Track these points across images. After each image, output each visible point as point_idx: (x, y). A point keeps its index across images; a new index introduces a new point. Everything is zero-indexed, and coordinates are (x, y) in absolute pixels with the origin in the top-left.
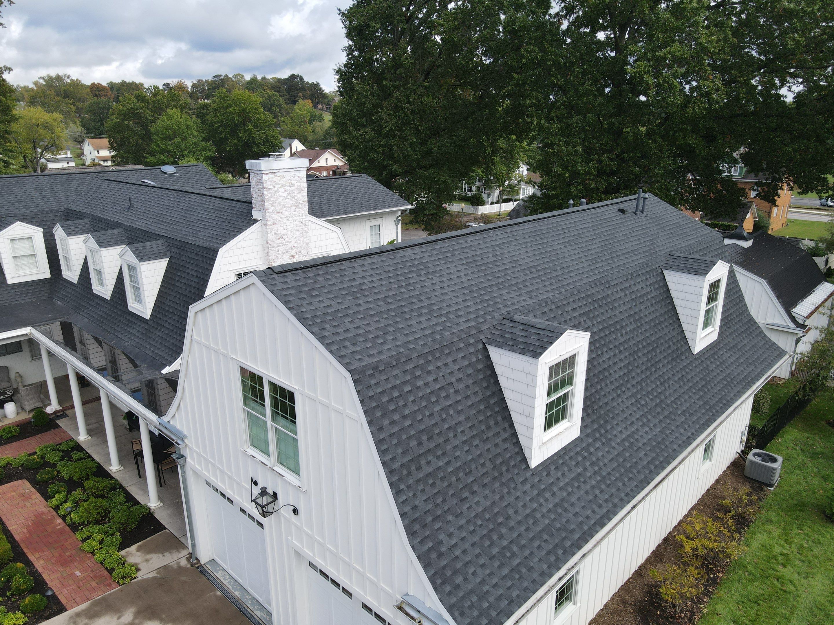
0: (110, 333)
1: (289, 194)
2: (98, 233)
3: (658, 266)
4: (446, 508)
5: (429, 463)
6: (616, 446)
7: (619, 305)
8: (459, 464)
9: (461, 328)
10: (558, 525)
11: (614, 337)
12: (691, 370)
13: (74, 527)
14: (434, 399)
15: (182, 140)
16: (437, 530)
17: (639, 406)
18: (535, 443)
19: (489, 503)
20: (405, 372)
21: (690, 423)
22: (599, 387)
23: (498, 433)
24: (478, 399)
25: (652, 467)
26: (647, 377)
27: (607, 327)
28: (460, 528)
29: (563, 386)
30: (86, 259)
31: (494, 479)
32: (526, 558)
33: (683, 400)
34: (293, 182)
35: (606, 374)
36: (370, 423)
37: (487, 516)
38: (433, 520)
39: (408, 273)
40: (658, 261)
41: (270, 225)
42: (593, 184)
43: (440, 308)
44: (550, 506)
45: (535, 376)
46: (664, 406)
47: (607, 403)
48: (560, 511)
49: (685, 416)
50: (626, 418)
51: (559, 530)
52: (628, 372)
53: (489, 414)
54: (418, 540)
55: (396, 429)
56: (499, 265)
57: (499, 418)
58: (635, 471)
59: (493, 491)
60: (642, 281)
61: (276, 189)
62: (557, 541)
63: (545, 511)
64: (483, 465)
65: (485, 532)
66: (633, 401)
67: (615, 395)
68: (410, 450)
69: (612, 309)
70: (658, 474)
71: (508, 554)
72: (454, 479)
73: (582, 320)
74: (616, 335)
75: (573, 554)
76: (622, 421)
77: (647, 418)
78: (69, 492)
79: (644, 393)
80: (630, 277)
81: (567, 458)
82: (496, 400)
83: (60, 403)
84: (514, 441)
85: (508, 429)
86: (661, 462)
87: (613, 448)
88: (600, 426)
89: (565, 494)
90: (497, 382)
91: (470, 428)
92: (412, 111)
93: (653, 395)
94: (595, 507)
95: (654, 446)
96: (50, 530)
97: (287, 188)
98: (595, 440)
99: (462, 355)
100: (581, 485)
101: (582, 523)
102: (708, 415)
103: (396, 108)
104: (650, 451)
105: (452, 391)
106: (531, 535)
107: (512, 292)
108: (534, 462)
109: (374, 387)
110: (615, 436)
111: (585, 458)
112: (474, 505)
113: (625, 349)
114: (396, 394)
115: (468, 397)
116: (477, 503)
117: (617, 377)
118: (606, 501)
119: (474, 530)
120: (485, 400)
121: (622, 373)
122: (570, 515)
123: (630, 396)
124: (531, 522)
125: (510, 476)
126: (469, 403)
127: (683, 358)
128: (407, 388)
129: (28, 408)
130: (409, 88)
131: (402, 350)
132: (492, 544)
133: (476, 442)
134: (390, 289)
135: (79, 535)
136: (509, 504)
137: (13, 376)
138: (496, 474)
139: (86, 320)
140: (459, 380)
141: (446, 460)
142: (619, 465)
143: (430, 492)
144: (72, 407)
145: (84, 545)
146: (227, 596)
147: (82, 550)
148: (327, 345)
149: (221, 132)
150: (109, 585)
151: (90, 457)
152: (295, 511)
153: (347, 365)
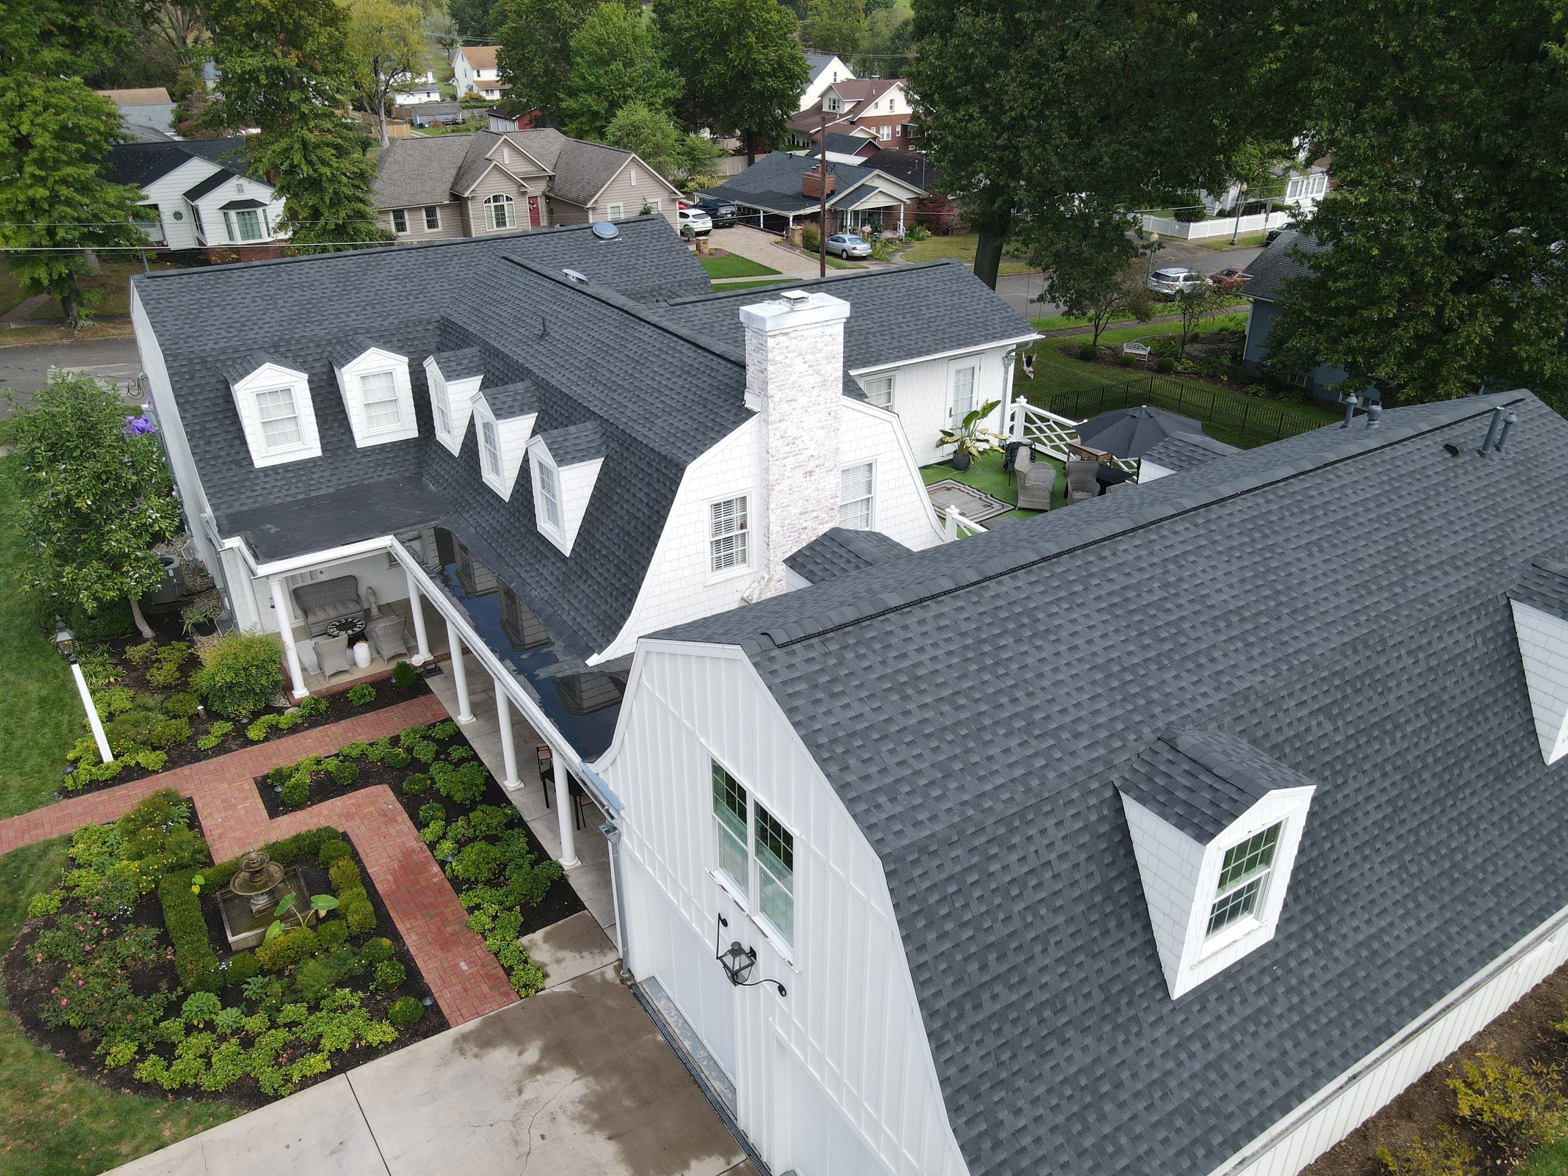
0: (509, 565)
1: (810, 366)
2: (494, 390)
3: (1500, 592)
4: (1015, 1069)
5: (994, 997)
6: (1342, 957)
7: (1399, 685)
8: (1046, 996)
9: (1079, 762)
10: (1205, 1104)
11: (1377, 747)
12: (1534, 798)
13: (458, 884)
14: (1014, 892)
15: (625, 66)
16: (997, 1103)
17: (1404, 876)
18: (1184, 964)
19: (1089, 1059)
20: (972, 851)
21: (1505, 912)
22: (1328, 845)
23: (1121, 941)
24: (1092, 885)
25: (1406, 1002)
26: (1433, 818)
27: (1364, 730)
28: (1035, 1101)
29: (1251, 864)
31: (1105, 1018)
32: (1139, 1158)
33: (1500, 863)
34: (819, 346)
35: (1347, 819)
36: (905, 939)
37: (1083, 1082)
38: (992, 1087)
39: (999, 635)
40: (1504, 581)
41: (774, 423)
43: (1047, 718)
44: (1197, 1066)
46: (1456, 875)
47: (1338, 875)
48: (1213, 1076)
49: (1498, 896)
50: (1372, 902)
51: (1205, 1112)
52: (1395, 811)
53: (1108, 910)
54: (965, 1119)
55: (947, 945)
56: (1169, 610)
57: (1127, 916)
58: (1369, 1009)
59: (1100, 1039)
60: (1459, 628)
61: (788, 361)
62: (1198, 1132)
63: (1186, 1075)
64: (1087, 996)
65: (1075, 1108)
66: (1395, 866)
67: (1358, 858)
68: (966, 977)
69: (1381, 694)
70: (1414, 1017)
71: (1110, 1149)
72: (1035, 1020)
73: (1314, 722)
74: (1382, 743)
75: (1224, 1159)
76: (1362, 907)
77: (1415, 900)
78: (448, 821)
79: (1420, 850)
80: (1432, 623)
81: (1242, 978)
82: (1125, 884)
83: (431, 650)
84: (1149, 953)
85: (1140, 933)
86: (1427, 992)
87: (1336, 960)
88: (1318, 918)
89: (1227, 1046)
90: (1130, 853)
91: (1071, 935)
93: (1438, 853)
94: (1279, 1074)
95: (1419, 960)
96: (423, 883)
97: (808, 357)
98: (1301, 947)
99: (1074, 811)
100: (1262, 1030)
101: (1249, 1103)
102: (1548, 896)
104: (1409, 968)
105: (1048, 875)
106: (1154, 1118)
107: (1184, 674)
108: (1177, 992)
109: (917, 880)
110: (1344, 937)
111: (1276, 979)
112: (1062, 1063)
113: (1396, 768)
114: (952, 889)
115: (1074, 884)
116: (1069, 1059)
117: (1369, 823)
118: (1302, 1064)
119: (1058, 1105)
120: (1106, 885)
121: (1380, 815)
122: (1231, 1087)
123: (1392, 858)
124: (1158, 1094)
125: (1132, 1013)
126: (1077, 893)
127: (1520, 773)
128: (971, 878)
129: (387, 654)
131: (970, 812)
132: (1086, 1129)
133: (1080, 958)
134: (964, 676)
135: (465, 901)
136: (1123, 1062)
137: (363, 590)
138: (1108, 1010)
139: (472, 529)
140: (1063, 856)
141: (1024, 991)
142: (1340, 995)
143: (992, 1042)
144: (448, 657)
145: (471, 919)
146: (671, 1045)
147: (470, 928)
148: (850, 803)
149: (696, 50)
150: (506, 995)
151: (475, 757)
152: (781, 989)
153: (877, 844)
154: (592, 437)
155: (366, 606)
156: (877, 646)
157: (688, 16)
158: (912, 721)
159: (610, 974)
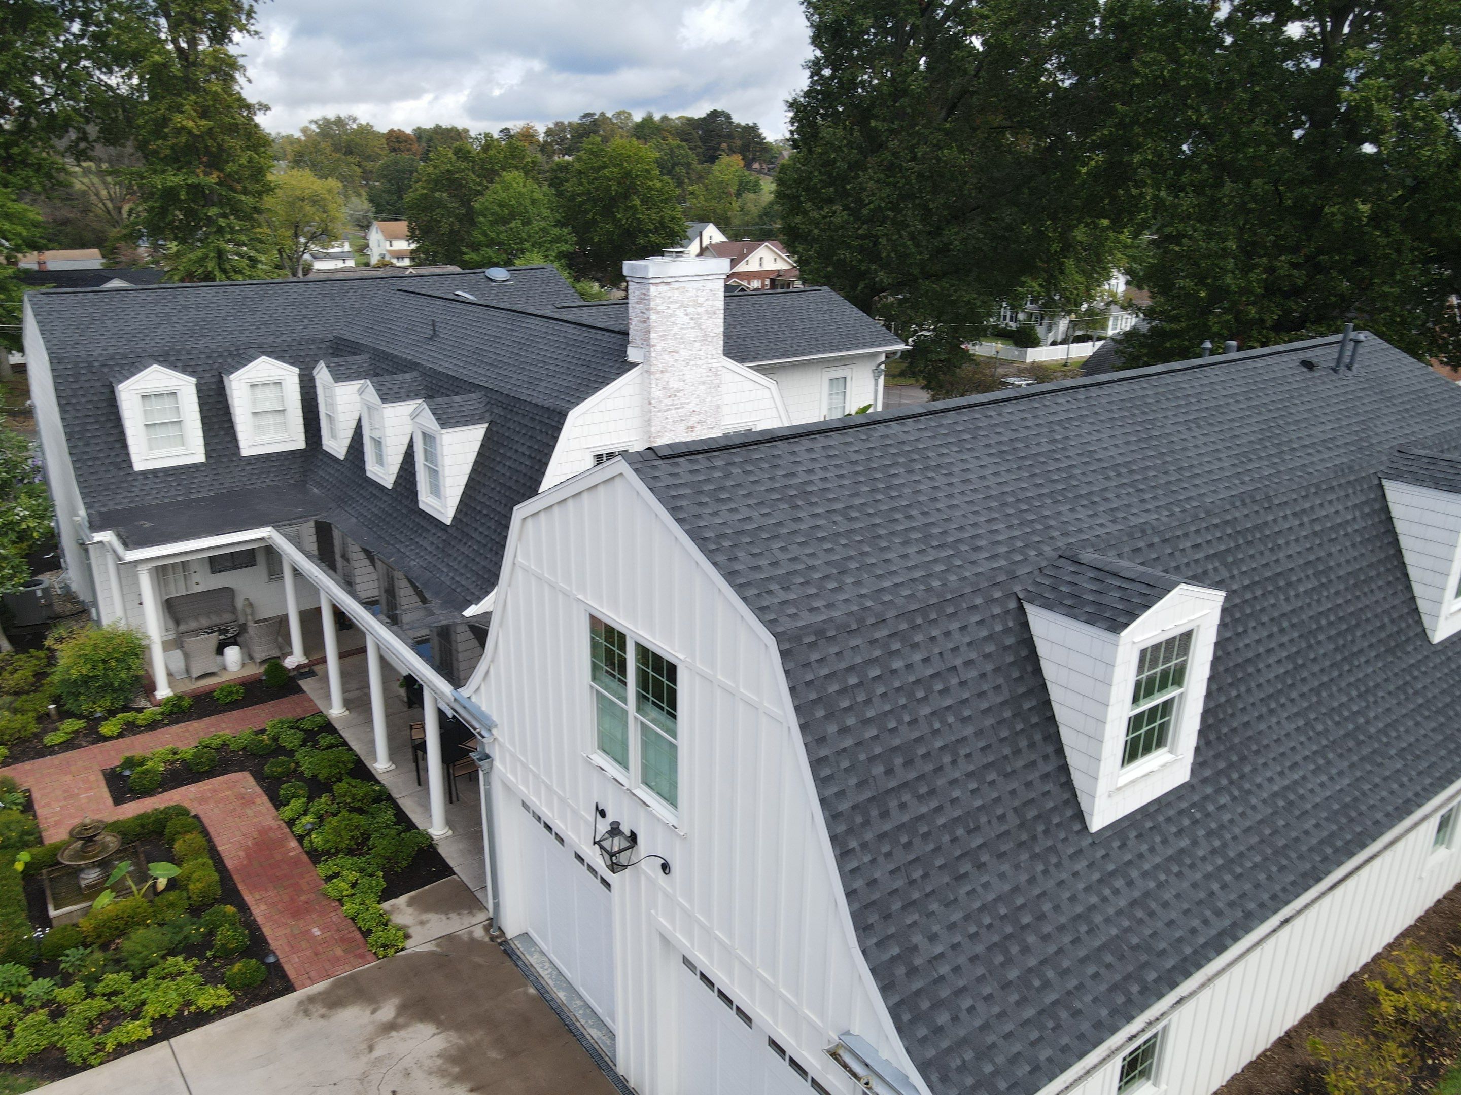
0: (388, 543)
1: (692, 319)
2: (380, 378)
3: (1372, 471)
4: (928, 889)
5: (903, 806)
6: (1260, 806)
7: (1287, 543)
8: (958, 813)
9: (980, 570)
10: (1135, 941)
11: (1272, 601)
12: (1425, 673)
13: (315, 856)
14: (920, 694)
15: (523, 224)
16: (910, 926)
17: (1311, 733)
18: (1103, 787)
19: (1007, 887)
20: (873, 642)
21: (1414, 773)
22: (1234, 693)
23: (1034, 763)
24: (1000, 699)
25: (1329, 851)
26: (1332, 680)
27: (1258, 582)
28: (952, 927)
29: (1163, 687)
30: (360, 420)
31: (1021, 844)
32: (1069, 993)
33: (1402, 729)
34: (701, 300)
35: (1251, 670)
36: (803, 728)
37: (1003, 911)
38: (904, 908)
39: (890, 466)
40: (1373, 462)
41: (655, 373)
42: (1253, 312)
43: (945, 533)
44: (1122, 903)
45: (1110, 665)
46: (1361, 737)
47: (1247, 724)
48: (1140, 914)
49: (1404, 759)
50: (1283, 754)
51: (1135, 948)
52: (1295, 668)
53: (1019, 727)
54: (875, 940)
55: (848, 742)
56: (1058, 459)
57: (1038, 737)
58: (1293, 855)
59: (1017, 867)
60: (1338, 499)
61: (670, 311)
62: (1130, 968)
63: (1111, 911)
64: (1002, 818)
65: (996, 938)
66: (1301, 723)
67: (1264, 710)
68: (871, 780)
69: (1272, 549)
70: (1340, 864)
71: (1037, 983)
72: (946, 838)
73: (1210, 567)
74: (1277, 598)
75: (1160, 996)
76: (1274, 759)
77: (1325, 758)
78: (310, 799)
79: (1324, 711)
80: (1313, 490)
81: (1161, 818)
82: (1034, 703)
83: (307, 652)
84: (1063, 779)
85: (1053, 757)
86: (1348, 842)
87: (1254, 808)
88: (1231, 765)
89: (1152, 884)
90: (1038, 671)
91: (982, 749)
92: (920, 176)
93: (1340, 715)
94: (1208, 913)
95: (1336, 812)
96: (278, 857)
97: (690, 310)
98: (1219, 791)
99: (977, 618)
100: (1186, 871)
101: (1180, 940)
102: (1452, 761)
103: (891, 169)
104: (1327, 819)
105: (954, 681)
106: (1082, 953)
107: (1079, 509)
108: (1098, 821)
109: (814, 665)
110: (1259, 786)
111: (1195, 822)
112: (979, 889)
113: (1293, 626)
114: (853, 680)
115: (981, 695)
116: (986, 885)
117: (1271, 676)
118: (1231, 905)
119: (976, 934)
120: (1014, 701)
121: (1282, 671)
122: (1160, 924)
123: (1297, 714)
124: (1083, 928)
125: (1049, 843)
126: (985, 705)
127: (1410, 648)
128: (873, 673)
129: (259, 656)
130: (917, 132)
131: (869, 603)
132: (1009, 961)
133: (992, 776)
134: (857, 495)
135: (322, 870)
136: (1044, 893)
137: (240, 603)
138: (1024, 837)
139: (354, 520)
140: (968, 663)
141: (934, 804)
142: (1262, 841)
143: (902, 857)
144: (324, 660)
145: (329, 887)
146: (544, 997)
147: (325, 895)
148: (739, 589)
149: (587, 212)
150: (362, 956)
151: (345, 743)
152: (665, 867)
153: (770, 625)
154: (478, 406)
155: (242, 621)
156: (765, 465)
157: (581, 184)
158: (803, 526)
159: (479, 933)
